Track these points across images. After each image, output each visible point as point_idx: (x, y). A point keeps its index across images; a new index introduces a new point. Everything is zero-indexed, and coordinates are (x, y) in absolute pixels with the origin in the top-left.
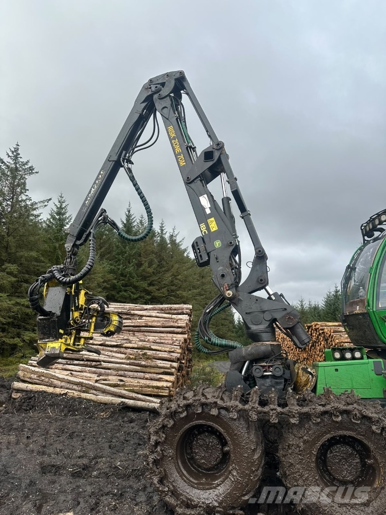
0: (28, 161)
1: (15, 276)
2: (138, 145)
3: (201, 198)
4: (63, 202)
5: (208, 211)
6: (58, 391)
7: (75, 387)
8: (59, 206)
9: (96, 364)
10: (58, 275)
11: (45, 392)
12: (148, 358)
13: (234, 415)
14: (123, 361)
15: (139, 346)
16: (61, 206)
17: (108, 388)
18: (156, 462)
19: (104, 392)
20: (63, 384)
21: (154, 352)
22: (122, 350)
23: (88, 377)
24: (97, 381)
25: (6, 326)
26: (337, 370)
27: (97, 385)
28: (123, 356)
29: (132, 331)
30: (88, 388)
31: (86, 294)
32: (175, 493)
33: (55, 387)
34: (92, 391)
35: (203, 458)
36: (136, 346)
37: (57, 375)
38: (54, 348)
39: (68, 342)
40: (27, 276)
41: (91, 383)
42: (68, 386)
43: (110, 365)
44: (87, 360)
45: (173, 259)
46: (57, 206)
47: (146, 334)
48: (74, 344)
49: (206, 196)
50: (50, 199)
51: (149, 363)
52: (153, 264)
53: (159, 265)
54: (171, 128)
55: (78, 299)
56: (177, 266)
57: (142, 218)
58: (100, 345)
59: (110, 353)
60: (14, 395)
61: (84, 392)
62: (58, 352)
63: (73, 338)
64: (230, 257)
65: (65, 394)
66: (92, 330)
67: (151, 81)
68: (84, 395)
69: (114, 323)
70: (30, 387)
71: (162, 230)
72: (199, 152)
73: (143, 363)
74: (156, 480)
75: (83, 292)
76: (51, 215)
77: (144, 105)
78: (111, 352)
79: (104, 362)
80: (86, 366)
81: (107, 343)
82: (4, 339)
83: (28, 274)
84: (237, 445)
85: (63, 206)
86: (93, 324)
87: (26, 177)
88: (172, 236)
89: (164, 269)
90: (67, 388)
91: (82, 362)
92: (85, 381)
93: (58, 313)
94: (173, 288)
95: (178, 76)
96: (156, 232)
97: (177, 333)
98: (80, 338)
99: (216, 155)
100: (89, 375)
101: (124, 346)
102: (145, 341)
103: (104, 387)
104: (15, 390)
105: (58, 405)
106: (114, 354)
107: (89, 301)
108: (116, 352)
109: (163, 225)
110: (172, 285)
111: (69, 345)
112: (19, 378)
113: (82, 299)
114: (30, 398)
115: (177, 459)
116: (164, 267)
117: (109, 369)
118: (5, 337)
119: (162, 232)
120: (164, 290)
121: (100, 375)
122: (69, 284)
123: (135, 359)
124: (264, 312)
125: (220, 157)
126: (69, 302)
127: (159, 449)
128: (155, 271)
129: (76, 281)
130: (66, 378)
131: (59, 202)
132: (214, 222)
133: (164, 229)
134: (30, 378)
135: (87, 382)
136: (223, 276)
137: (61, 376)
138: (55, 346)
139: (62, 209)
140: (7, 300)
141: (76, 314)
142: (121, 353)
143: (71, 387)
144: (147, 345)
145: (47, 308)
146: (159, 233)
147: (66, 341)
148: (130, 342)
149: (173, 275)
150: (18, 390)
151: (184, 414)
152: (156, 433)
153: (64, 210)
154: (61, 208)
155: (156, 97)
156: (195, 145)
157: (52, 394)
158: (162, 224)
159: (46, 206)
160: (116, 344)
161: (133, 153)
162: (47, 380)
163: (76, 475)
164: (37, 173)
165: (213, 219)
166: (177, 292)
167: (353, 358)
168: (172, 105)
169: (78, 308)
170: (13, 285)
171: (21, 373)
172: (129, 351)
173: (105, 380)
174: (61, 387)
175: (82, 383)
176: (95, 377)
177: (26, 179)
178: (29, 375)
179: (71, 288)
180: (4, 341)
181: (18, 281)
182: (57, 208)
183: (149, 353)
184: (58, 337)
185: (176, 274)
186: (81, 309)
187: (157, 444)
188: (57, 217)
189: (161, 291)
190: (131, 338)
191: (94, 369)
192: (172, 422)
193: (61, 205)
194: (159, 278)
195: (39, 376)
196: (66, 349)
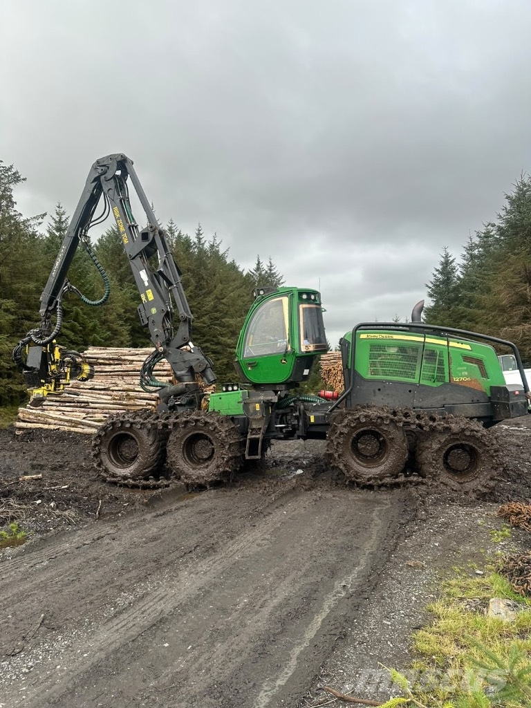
0: (11, 167)
1: (12, 314)
2: (92, 220)
3: (141, 272)
4: (62, 215)
5: (146, 284)
6: (52, 427)
7: (66, 423)
8: (57, 220)
9: (85, 405)
10: (34, 339)
11: (41, 428)
12: (130, 399)
13: (139, 426)
14: (108, 402)
15: (125, 388)
16: (60, 220)
17: (93, 423)
18: (95, 456)
19: (90, 426)
20: (56, 422)
21: (137, 393)
22: (109, 392)
23: (78, 415)
24: (84, 418)
25: (12, 372)
26: (220, 398)
27: (84, 421)
28: (110, 397)
29: (121, 375)
30: (76, 424)
31: (60, 350)
32: (106, 471)
33: (49, 424)
34: (80, 426)
35: (127, 453)
36: (122, 389)
37: (51, 415)
38: (38, 393)
39: (50, 388)
40: (28, 311)
41: (78, 420)
42: (60, 423)
43: (97, 405)
44: (78, 402)
45: (215, 278)
46: (55, 220)
47: (134, 377)
48: (55, 390)
49: (144, 270)
50: (45, 214)
51: (132, 402)
52: (189, 286)
53: (196, 287)
54: (116, 208)
55: (54, 355)
56: (220, 286)
57: (172, 223)
58: (90, 389)
59: (98, 396)
60: (17, 433)
61: (73, 427)
62: (42, 396)
63: (53, 385)
64: (164, 320)
65: (58, 429)
66: (68, 378)
67: (98, 162)
68: (72, 429)
69: (86, 371)
70: (29, 425)
71: (199, 239)
72: (140, 230)
73: (124, 402)
74: (95, 465)
75: (57, 349)
76: (48, 231)
77: (94, 184)
78: (99, 394)
79: (92, 403)
80: (77, 407)
81: (96, 387)
82: (10, 386)
83: (30, 309)
84: (142, 443)
85: (63, 220)
86: (68, 374)
87: (12, 186)
88: (212, 246)
89: (204, 291)
90: (59, 425)
91: (72, 404)
92: (73, 419)
93: (38, 367)
94: (217, 315)
95: (119, 159)
96: (191, 241)
97: (163, 376)
98: (59, 385)
99: (151, 236)
100: (78, 414)
101: (111, 389)
102: (130, 384)
103: (90, 422)
104: (17, 428)
105: (51, 437)
106: (101, 396)
107: (63, 354)
108: (103, 395)
109: (201, 232)
110: (216, 312)
111: (50, 391)
112: (19, 419)
113: (57, 355)
114: (30, 433)
115: (109, 454)
116: (204, 288)
117: (96, 408)
118: (12, 383)
119: (199, 242)
120: (205, 319)
121: (88, 413)
122: (45, 345)
123: (120, 400)
124: (185, 362)
125: (154, 238)
126: (46, 358)
127: (97, 448)
128: (192, 294)
129: (50, 341)
130: (58, 416)
131: (58, 214)
132: (151, 293)
133: (201, 237)
134: (29, 418)
135: (75, 419)
136: (157, 336)
137: (54, 416)
138: (38, 392)
139: (62, 222)
140: (8, 342)
141: (53, 367)
142: (107, 395)
143: (62, 424)
144: (131, 387)
145: (29, 364)
146: (195, 243)
147: (48, 388)
148: (117, 386)
149: (216, 298)
150: (20, 429)
151: (111, 428)
152: (95, 439)
153: (64, 224)
154: (60, 222)
155: (102, 177)
156: (138, 224)
157: (47, 429)
158: (199, 231)
159: (40, 223)
160: (103, 387)
161: (89, 228)
162: (43, 419)
163: (53, 469)
164: (24, 179)
165: (150, 290)
166: (223, 320)
167: (233, 390)
168: (116, 187)
169: (54, 363)
170: (12, 324)
171: (20, 415)
172: (115, 393)
173: (92, 417)
174: (55, 424)
175: (72, 420)
176: (84, 415)
177: (12, 190)
178: (27, 416)
179: (47, 347)
180: (11, 389)
181: (19, 319)
182: (56, 222)
183: (132, 394)
184: (40, 385)
185: (220, 297)
186: (57, 363)
187: (96, 445)
188: (57, 234)
189: (202, 320)
190: (118, 382)
191: (83, 409)
192: (104, 433)
193: (61, 218)
194: (199, 303)
195: (36, 417)
196: (48, 394)
